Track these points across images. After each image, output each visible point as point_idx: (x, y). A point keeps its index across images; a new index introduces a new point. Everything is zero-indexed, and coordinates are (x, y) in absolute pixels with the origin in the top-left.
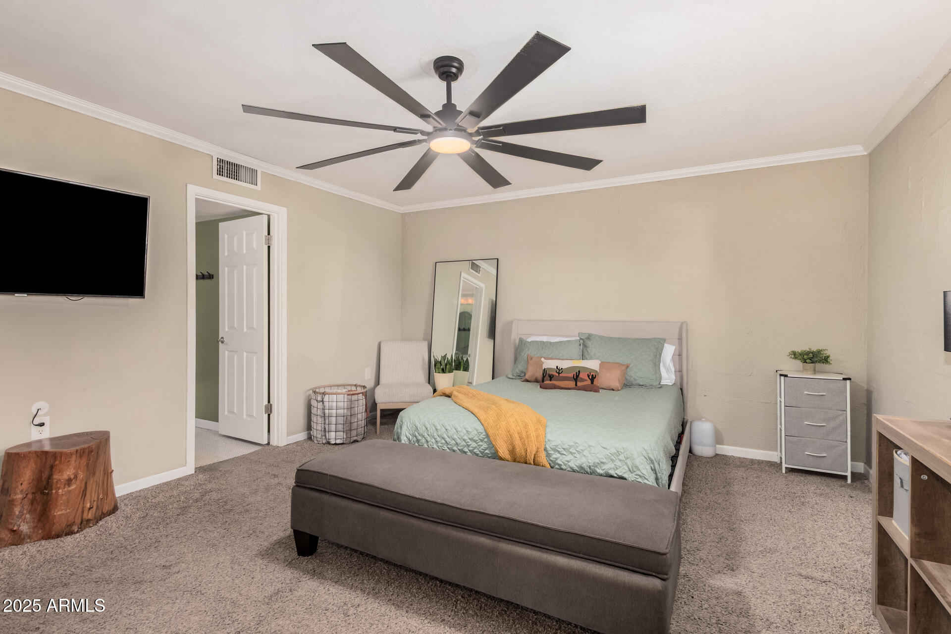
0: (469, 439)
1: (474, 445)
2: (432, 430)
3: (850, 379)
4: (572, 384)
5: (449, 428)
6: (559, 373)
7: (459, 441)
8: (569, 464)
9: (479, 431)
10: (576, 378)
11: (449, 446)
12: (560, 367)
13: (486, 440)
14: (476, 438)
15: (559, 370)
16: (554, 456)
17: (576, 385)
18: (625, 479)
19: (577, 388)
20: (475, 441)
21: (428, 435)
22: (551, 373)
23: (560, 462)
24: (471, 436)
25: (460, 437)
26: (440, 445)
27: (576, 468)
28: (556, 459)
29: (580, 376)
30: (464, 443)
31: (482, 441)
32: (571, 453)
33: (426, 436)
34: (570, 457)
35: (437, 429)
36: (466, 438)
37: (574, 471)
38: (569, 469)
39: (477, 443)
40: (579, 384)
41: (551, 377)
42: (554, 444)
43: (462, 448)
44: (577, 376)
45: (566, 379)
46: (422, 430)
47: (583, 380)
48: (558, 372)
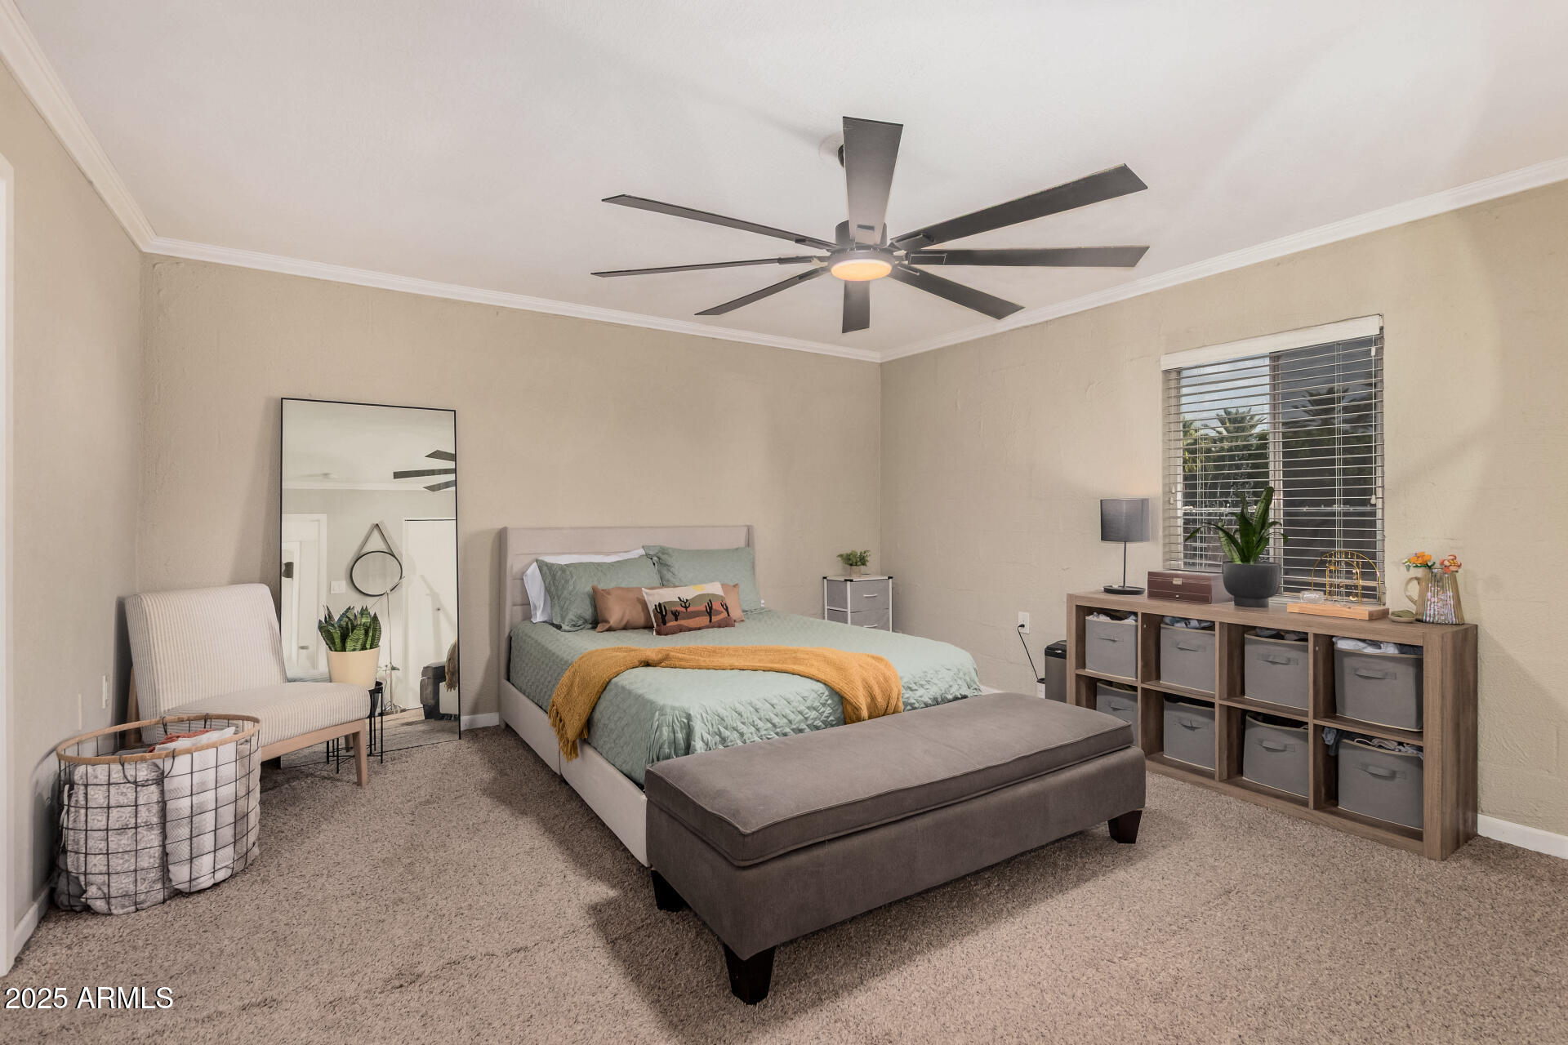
0: (808, 708)
1: (813, 714)
2: (748, 713)
3: (891, 578)
4: (705, 620)
5: (775, 701)
6: (686, 608)
7: (792, 717)
8: (922, 699)
9: (819, 693)
10: (710, 612)
11: (778, 730)
12: (684, 597)
13: (829, 702)
14: (817, 704)
15: (685, 603)
16: (907, 696)
17: (710, 621)
18: (965, 697)
19: (711, 625)
20: (815, 709)
21: (743, 723)
22: (674, 609)
23: (913, 701)
24: (809, 703)
25: (794, 710)
26: (764, 732)
27: (930, 702)
28: (908, 698)
29: (714, 607)
30: (800, 717)
31: (824, 705)
32: (922, 686)
33: (741, 727)
34: (921, 692)
35: (757, 710)
36: (802, 708)
37: (927, 705)
38: (923, 705)
39: (818, 711)
40: (715, 619)
41: (676, 615)
42: (905, 680)
43: (797, 725)
44: (711, 608)
45: (696, 614)
46: (732, 720)
47: (719, 613)
48: (683, 605)
